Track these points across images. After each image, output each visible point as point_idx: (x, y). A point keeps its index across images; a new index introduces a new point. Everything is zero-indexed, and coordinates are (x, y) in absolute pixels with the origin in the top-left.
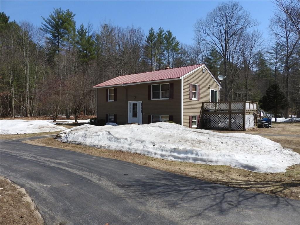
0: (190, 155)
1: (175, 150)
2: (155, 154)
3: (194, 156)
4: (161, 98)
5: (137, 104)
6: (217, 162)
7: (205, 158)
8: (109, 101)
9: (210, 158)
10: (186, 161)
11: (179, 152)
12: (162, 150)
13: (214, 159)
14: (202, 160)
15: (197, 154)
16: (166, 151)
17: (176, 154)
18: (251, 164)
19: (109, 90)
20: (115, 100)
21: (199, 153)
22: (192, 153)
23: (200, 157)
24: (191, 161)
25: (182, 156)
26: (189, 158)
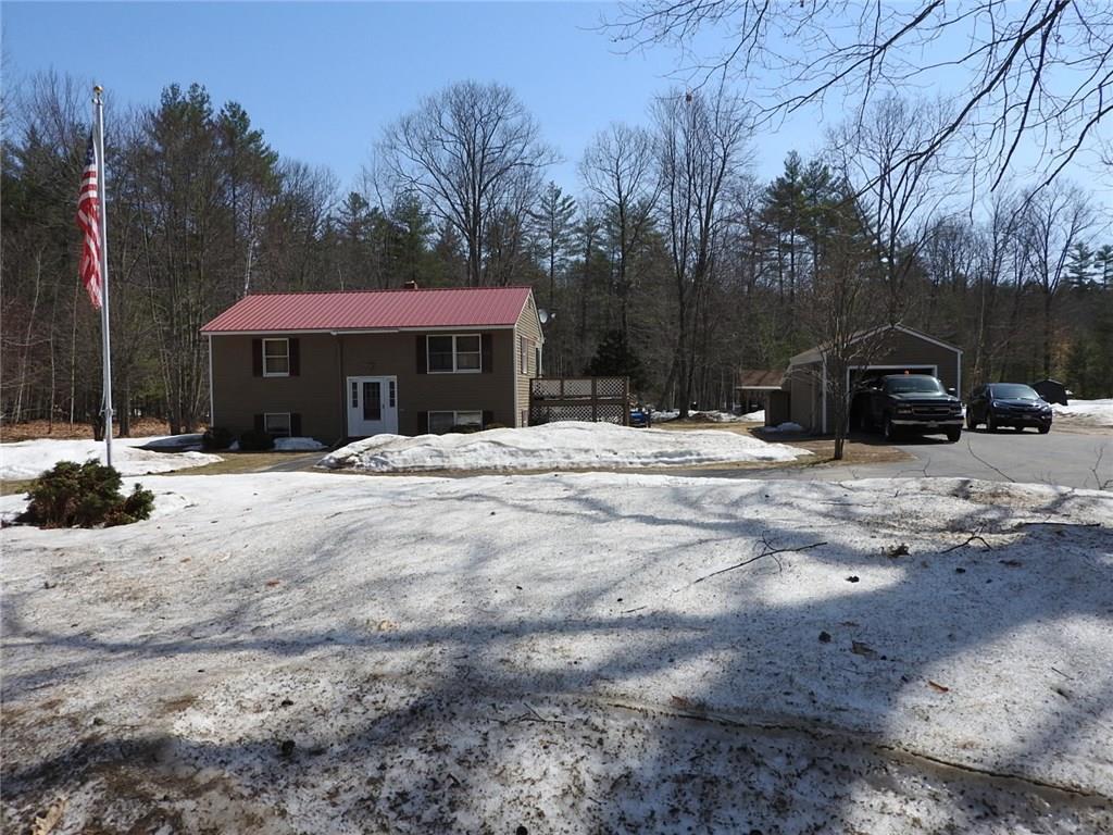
0: (688, 457)
1: (662, 454)
2: (631, 463)
3: (695, 457)
4: (455, 371)
5: (378, 384)
6: (729, 459)
7: (712, 457)
8: (265, 374)
9: (719, 456)
10: (687, 464)
11: (670, 456)
12: (639, 458)
13: (725, 457)
14: (709, 460)
15: (699, 455)
16: (646, 457)
17: (666, 459)
18: (768, 455)
19: (266, 342)
20: (295, 371)
21: (701, 452)
22: (691, 454)
23: (704, 457)
24: (694, 463)
25: (676, 459)
26: (691, 461)
